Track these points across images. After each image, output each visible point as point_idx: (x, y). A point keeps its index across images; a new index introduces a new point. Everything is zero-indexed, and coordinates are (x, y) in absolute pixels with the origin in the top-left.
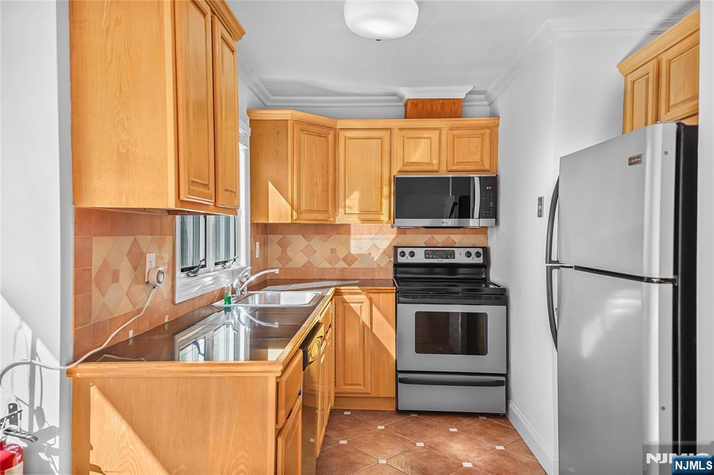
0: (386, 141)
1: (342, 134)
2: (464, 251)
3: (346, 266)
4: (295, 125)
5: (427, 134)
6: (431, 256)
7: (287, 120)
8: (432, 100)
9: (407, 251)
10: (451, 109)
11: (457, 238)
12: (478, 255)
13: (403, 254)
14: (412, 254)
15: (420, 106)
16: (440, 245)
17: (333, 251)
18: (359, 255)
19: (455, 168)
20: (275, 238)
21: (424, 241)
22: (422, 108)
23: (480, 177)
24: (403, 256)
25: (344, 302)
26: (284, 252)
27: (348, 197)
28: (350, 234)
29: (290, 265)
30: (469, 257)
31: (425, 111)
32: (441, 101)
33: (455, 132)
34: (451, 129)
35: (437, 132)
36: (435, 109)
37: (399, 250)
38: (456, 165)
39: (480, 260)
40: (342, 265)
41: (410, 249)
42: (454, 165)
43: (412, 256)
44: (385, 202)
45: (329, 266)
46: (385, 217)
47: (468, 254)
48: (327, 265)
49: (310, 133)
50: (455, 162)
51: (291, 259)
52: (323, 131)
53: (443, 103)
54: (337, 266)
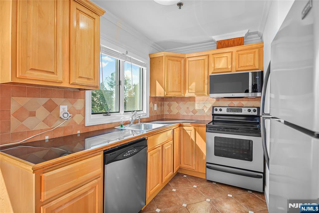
0: (206, 61)
1: (188, 60)
2: (247, 109)
3: (193, 114)
4: (166, 58)
5: (225, 55)
6: (230, 111)
7: (163, 56)
8: (228, 40)
9: (218, 108)
10: (238, 43)
11: (244, 103)
12: (255, 111)
13: (216, 110)
14: (221, 110)
15: (222, 43)
16: (236, 106)
17: (188, 108)
18: (199, 110)
19: (239, 69)
20: (166, 103)
21: (228, 104)
22: (224, 44)
23: (252, 72)
24: (216, 111)
25: (184, 129)
26: (170, 108)
27: (190, 85)
28: (195, 101)
29: (172, 113)
30: (249, 112)
31: (225, 45)
32: (233, 39)
33: (240, 53)
34: (237, 51)
35: (230, 54)
36: (230, 43)
37: (215, 108)
38: (240, 68)
39: (256, 114)
40: (191, 114)
41: (220, 108)
42: (239, 68)
43: (221, 111)
44: (206, 86)
45: (186, 114)
46: (206, 94)
47: (249, 111)
48: (185, 114)
49: (172, 60)
50: (240, 67)
51: (172, 111)
52: (179, 59)
53: (234, 40)
54: (189, 114)
